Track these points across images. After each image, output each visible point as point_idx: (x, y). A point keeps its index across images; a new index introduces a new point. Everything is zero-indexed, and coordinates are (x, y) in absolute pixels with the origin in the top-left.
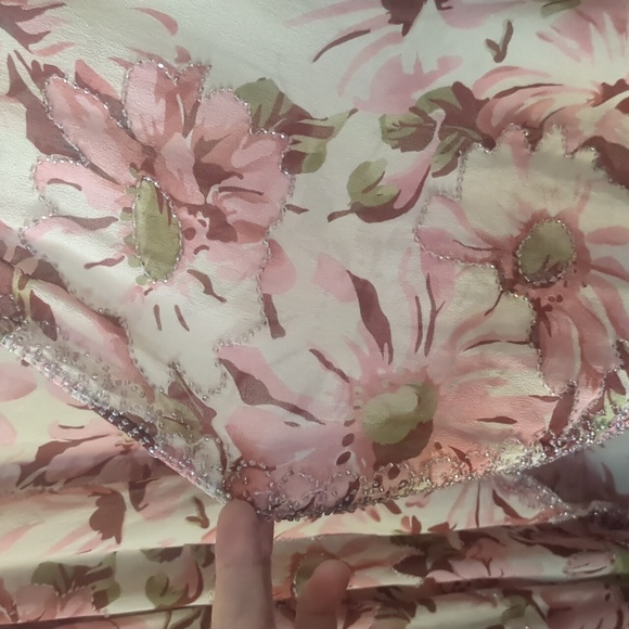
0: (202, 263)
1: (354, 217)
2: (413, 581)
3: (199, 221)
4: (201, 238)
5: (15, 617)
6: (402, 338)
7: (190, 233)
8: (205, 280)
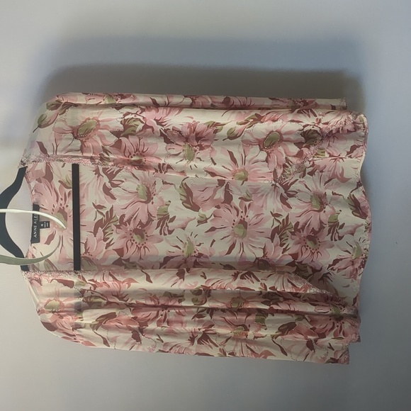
0: (199, 155)
1: (228, 140)
2: (267, 307)
3: (198, 148)
4: (198, 151)
5: (159, 303)
6: (239, 162)
7: (196, 151)
8: (199, 158)
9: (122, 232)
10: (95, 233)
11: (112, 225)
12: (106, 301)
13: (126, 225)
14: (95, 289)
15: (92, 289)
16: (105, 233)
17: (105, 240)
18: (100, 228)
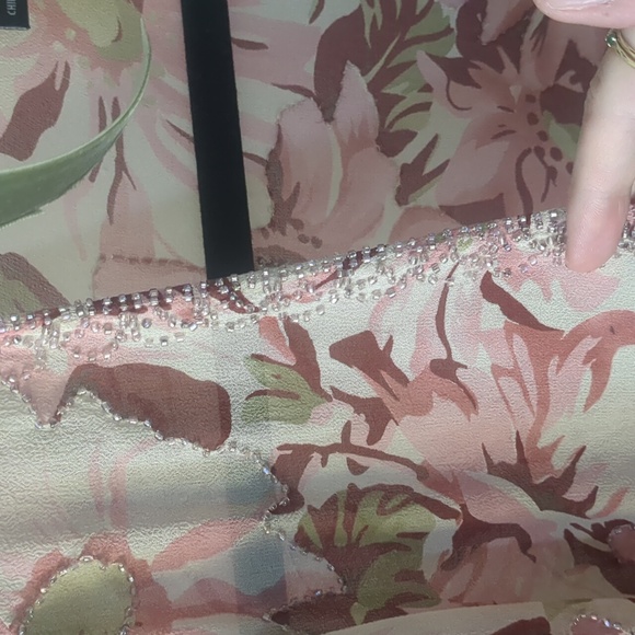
9: (485, 106)
10: (326, 95)
11: (420, 54)
12: (452, 525)
13: (499, 67)
14: (374, 436)
15: (359, 437)
16: (385, 104)
17: (390, 142)
18: (352, 72)
